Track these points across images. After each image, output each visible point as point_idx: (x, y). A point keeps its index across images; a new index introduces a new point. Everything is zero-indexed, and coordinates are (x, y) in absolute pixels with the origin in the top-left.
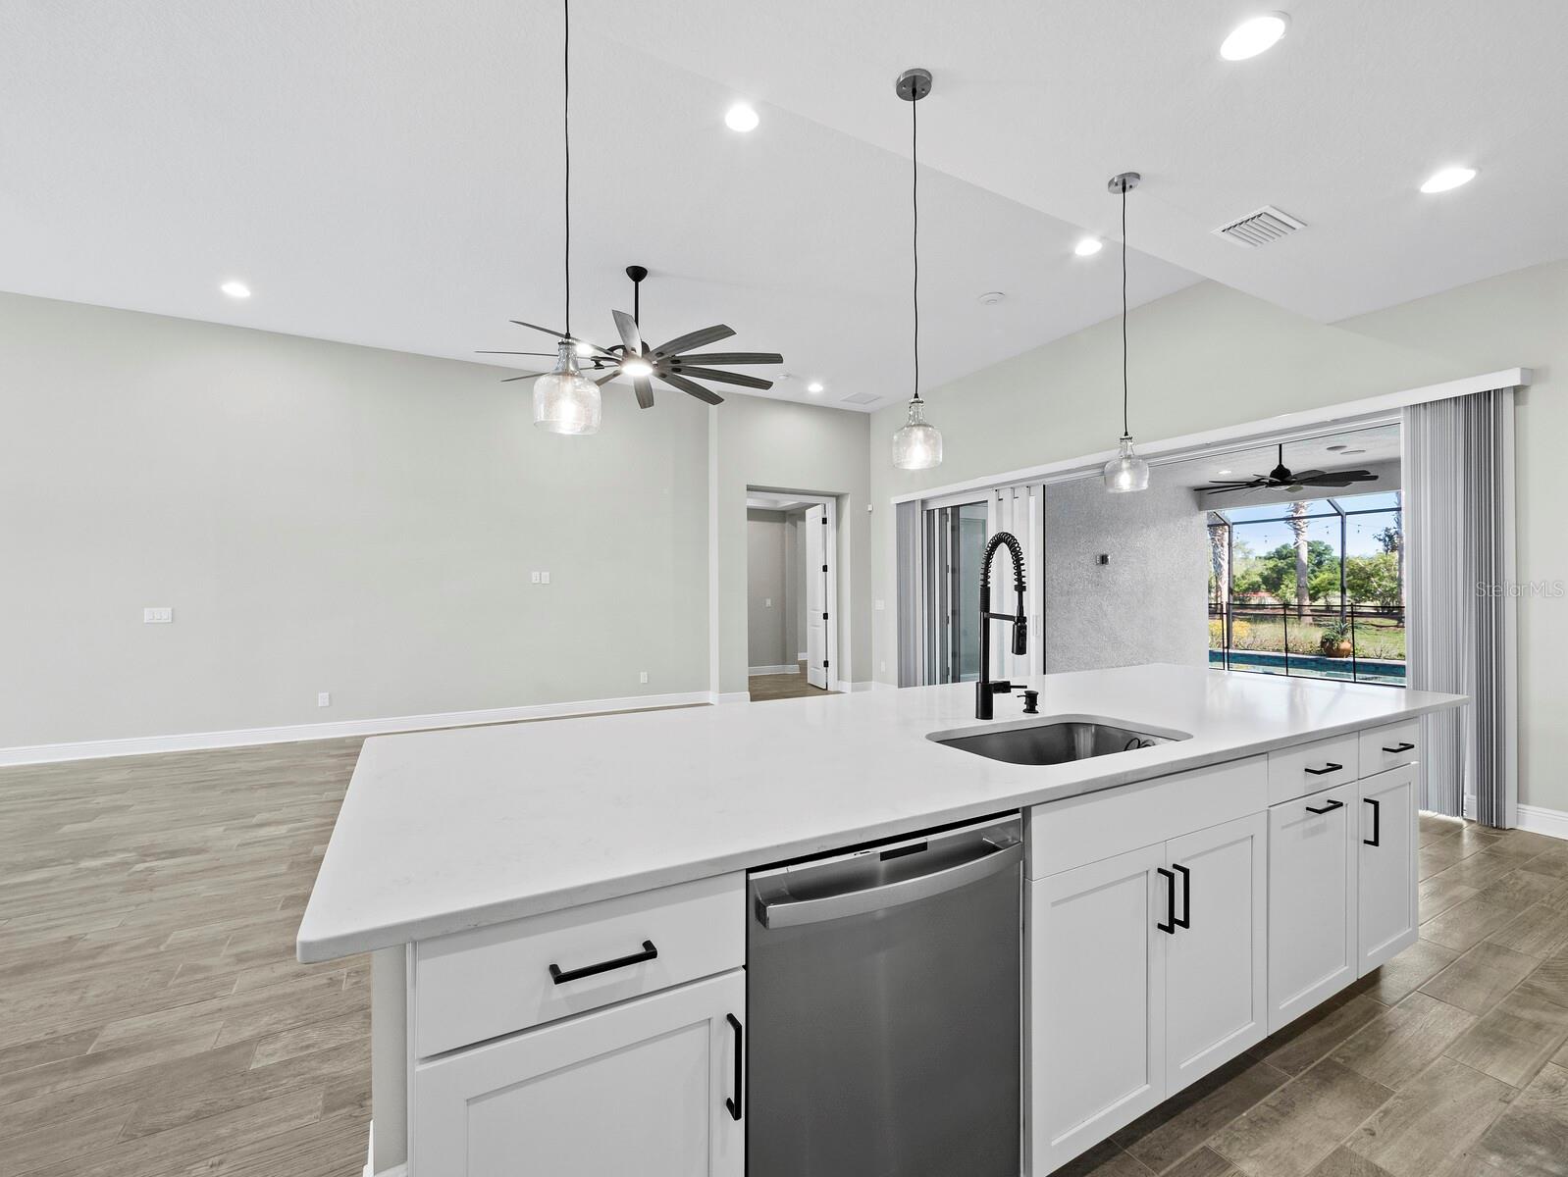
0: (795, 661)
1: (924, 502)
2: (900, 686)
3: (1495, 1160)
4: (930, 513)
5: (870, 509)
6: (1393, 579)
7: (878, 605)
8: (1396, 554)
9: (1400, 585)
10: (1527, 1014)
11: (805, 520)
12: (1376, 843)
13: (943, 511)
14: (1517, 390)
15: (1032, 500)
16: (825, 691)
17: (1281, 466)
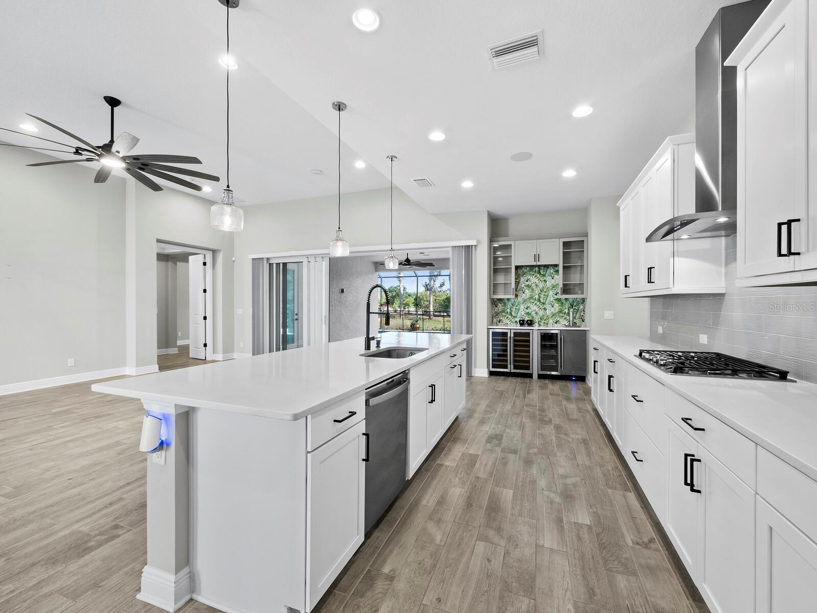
0: (175, 346)
1: (268, 259)
2: (254, 354)
3: (488, 444)
4: (271, 265)
5: (233, 259)
6: (427, 301)
7: (239, 311)
8: (429, 292)
9: (430, 303)
10: (486, 416)
11: (188, 262)
12: (461, 377)
13: (278, 264)
14: (475, 246)
15: (324, 263)
16: (204, 361)
17: (407, 258)
